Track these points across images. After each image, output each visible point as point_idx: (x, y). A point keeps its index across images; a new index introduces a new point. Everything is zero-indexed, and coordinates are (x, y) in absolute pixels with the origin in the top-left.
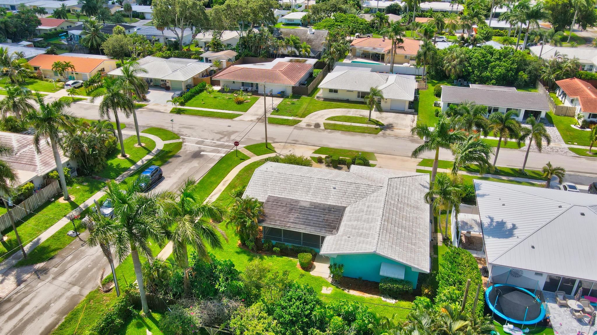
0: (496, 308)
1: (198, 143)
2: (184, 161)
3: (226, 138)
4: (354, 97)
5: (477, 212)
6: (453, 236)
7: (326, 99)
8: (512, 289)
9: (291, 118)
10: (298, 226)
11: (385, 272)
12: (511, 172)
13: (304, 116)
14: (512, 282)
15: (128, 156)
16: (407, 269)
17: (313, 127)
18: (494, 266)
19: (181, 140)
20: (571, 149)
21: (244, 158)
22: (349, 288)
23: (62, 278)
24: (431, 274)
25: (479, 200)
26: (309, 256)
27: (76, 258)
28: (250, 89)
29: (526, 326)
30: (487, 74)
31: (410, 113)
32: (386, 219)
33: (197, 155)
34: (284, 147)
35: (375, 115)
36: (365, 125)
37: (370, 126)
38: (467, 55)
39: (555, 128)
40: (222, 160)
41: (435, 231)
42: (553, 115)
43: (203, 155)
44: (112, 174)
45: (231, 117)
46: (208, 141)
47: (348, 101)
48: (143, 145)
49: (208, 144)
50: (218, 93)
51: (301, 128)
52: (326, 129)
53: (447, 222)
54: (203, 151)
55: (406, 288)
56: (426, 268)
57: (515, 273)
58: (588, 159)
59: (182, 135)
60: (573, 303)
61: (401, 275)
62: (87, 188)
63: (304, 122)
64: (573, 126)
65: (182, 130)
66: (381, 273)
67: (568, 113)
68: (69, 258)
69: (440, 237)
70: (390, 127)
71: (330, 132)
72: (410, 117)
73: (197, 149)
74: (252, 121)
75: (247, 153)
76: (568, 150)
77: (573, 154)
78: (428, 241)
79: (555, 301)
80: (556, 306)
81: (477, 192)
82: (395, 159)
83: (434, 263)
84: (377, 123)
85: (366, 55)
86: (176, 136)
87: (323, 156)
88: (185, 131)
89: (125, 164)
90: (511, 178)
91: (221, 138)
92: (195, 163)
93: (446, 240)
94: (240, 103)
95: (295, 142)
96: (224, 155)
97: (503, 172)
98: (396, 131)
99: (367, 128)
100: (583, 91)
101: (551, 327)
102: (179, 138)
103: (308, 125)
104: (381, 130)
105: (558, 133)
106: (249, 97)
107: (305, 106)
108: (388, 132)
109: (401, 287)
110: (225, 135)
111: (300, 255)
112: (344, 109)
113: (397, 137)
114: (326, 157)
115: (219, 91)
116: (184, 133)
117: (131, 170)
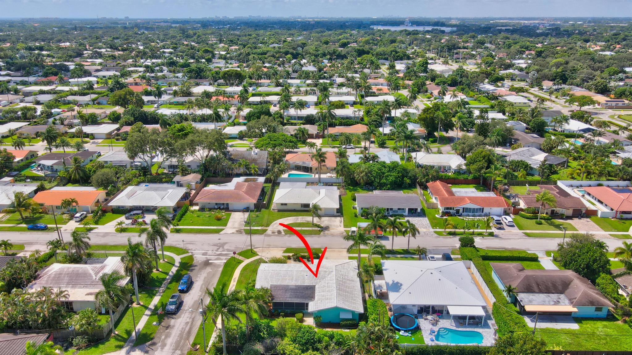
0: (396, 324)
1: (204, 254)
2: (201, 269)
3: (221, 249)
4: (299, 208)
5: (384, 279)
6: (373, 294)
7: (279, 211)
8: (404, 315)
9: (260, 228)
10: (293, 299)
11: (343, 316)
12: (402, 251)
13: (268, 225)
14: (402, 312)
15: (160, 270)
16: (353, 312)
17: (276, 234)
18: (394, 305)
19: (190, 254)
20: (435, 232)
21: (240, 262)
22: (325, 328)
23: (166, 348)
24: (364, 313)
25: (384, 272)
26: (301, 315)
27: (167, 336)
28: (222, 207)
29: (409, 330)
30: (384, 181)
31: (338, 216)
32: (339, 289)
33: (207, 263)
34: (263, 251)
35: (316, 220)
36: (311, 229)
37: (313, 228)
38: (370, 169)
39: (427, 218)
40: (226, 265)
41: (364, 292)
42: (425, 209)
43: (211, 263)
44: (157, 284)
45: (217, 232)
46: (210, 252)
47: (294, 211)
48: (166, 260)
49: (211, 254)
50: (199, 212)
51: (269, 236)
52: (286, 234)
53: (370, 287)
54: (210, 260)
55: (353, 322)
56: (362, 310)
57: (403, 307)
58: (444, 238)
59: (189, 250)
60: (429, 317)
61: (350, 316)
62: (147, 295)
63: (270, 229)
64: (437, 216)
65: (188, 246)
66: (341, 317)
67: (433, 207)
68: (163, 337)
69: (367, 295)
70: (327, 228)
71: (289, 236)
72: (339, 218)
73: (205, 259)
74: (233, 233)
75: (241, 258)
76: (433, 233)
77: (436, 235)
78: (361, 298)
79: (423, 318)
80: (423, 320)
81: (383, 268)
82: (334, 251)
83: (365, 308)
84: (318, 226)
85: (298, 168)
86: (185, 251)
87: (291, 254)
88: (190, 247)
89: (162, 276)
90: (402, 256)
91: (218, 249)
92: (209, 269)
93: (370, 296)
94: (219, 219)
95: (269, 246)
96: (225, 261)
97: (398, 252)
98: (332, 231)
99: (313, 230)
100: (442, 191)
101: (420, 329)
102: (188, 252)
103: (273, 233)
104: (322, 231)
105: (428, 222)
106: (224, 214)
107: (266, 217)
108: (326, 232)
109: (351, 322)
110: (220, 247)
111: (297, 315)
112: (294, 218)
113: (333, 235)
114: (293, 255)
115: (199, 210)
116: (190, 248)
117: (168, 279)
